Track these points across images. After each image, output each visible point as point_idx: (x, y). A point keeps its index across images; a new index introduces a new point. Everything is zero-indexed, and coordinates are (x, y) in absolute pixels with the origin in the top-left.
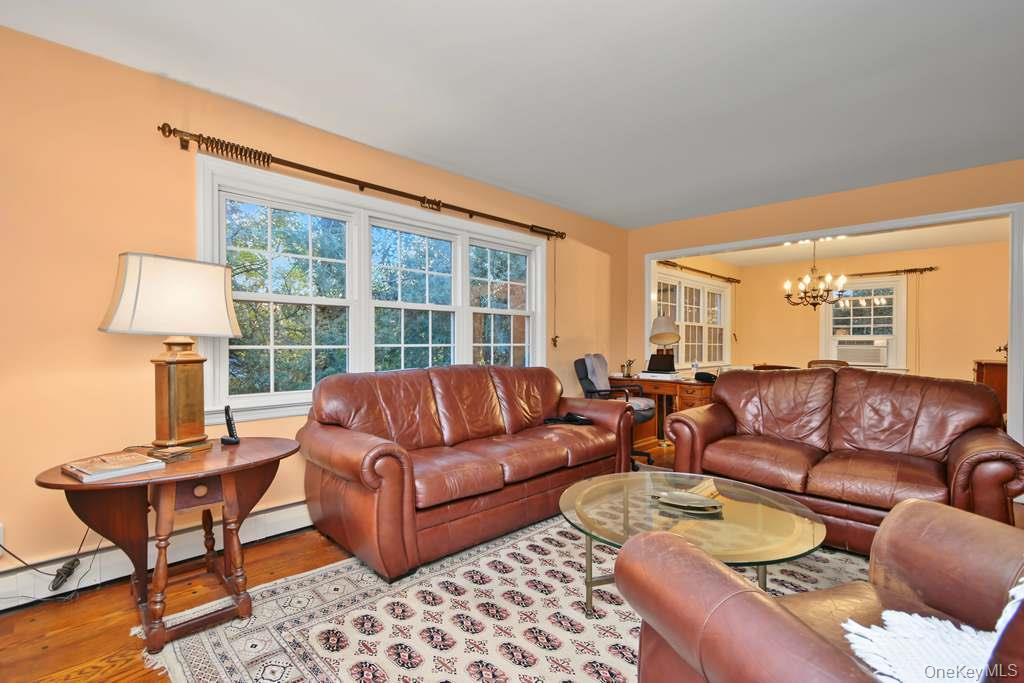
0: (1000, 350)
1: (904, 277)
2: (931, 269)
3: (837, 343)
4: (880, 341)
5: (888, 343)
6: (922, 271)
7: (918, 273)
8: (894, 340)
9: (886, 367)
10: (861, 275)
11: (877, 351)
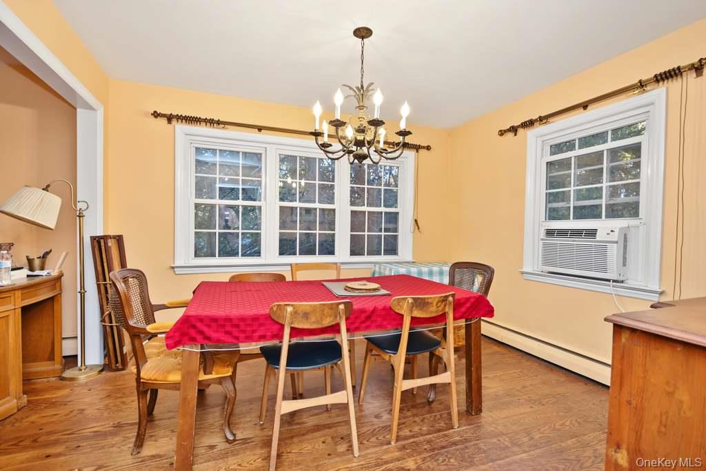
3: (544, 232)
7: (687, 76)
8: (641, 227)
9: (622, 282)
10: (585, 106)
11: (602, 249)
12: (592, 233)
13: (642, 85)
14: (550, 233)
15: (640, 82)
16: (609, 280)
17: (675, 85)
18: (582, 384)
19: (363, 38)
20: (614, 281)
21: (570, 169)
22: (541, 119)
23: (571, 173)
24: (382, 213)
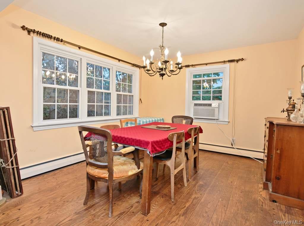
0: (284, 111)
1: (228, 65)
2: (242, 59)
3: (193, 104)
4: (215, 103)
5: (219, 105)
6: (238, 61)
7: (236, 62)
8: (222, 103)
9: (218, 120)
10: (206, 64)
11: (213, 110)
12: (210, 105)
13: (224, 62)
14: (196, 105)
15: (224, 61)
16: (215, 119)
17: (233, 64)
18: (208, 153)
19: (163, 26)
20: (216, 119)
21: (201, 84)
22: (192, 66)
23: (201, 85)
24: (127, 95)
